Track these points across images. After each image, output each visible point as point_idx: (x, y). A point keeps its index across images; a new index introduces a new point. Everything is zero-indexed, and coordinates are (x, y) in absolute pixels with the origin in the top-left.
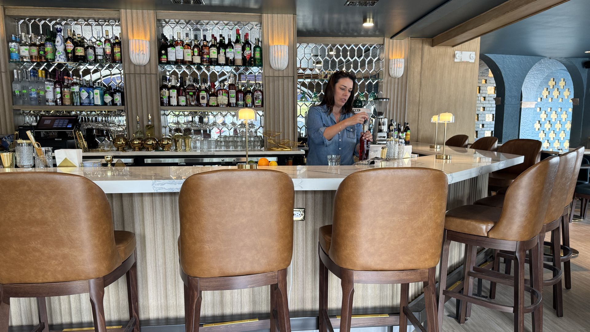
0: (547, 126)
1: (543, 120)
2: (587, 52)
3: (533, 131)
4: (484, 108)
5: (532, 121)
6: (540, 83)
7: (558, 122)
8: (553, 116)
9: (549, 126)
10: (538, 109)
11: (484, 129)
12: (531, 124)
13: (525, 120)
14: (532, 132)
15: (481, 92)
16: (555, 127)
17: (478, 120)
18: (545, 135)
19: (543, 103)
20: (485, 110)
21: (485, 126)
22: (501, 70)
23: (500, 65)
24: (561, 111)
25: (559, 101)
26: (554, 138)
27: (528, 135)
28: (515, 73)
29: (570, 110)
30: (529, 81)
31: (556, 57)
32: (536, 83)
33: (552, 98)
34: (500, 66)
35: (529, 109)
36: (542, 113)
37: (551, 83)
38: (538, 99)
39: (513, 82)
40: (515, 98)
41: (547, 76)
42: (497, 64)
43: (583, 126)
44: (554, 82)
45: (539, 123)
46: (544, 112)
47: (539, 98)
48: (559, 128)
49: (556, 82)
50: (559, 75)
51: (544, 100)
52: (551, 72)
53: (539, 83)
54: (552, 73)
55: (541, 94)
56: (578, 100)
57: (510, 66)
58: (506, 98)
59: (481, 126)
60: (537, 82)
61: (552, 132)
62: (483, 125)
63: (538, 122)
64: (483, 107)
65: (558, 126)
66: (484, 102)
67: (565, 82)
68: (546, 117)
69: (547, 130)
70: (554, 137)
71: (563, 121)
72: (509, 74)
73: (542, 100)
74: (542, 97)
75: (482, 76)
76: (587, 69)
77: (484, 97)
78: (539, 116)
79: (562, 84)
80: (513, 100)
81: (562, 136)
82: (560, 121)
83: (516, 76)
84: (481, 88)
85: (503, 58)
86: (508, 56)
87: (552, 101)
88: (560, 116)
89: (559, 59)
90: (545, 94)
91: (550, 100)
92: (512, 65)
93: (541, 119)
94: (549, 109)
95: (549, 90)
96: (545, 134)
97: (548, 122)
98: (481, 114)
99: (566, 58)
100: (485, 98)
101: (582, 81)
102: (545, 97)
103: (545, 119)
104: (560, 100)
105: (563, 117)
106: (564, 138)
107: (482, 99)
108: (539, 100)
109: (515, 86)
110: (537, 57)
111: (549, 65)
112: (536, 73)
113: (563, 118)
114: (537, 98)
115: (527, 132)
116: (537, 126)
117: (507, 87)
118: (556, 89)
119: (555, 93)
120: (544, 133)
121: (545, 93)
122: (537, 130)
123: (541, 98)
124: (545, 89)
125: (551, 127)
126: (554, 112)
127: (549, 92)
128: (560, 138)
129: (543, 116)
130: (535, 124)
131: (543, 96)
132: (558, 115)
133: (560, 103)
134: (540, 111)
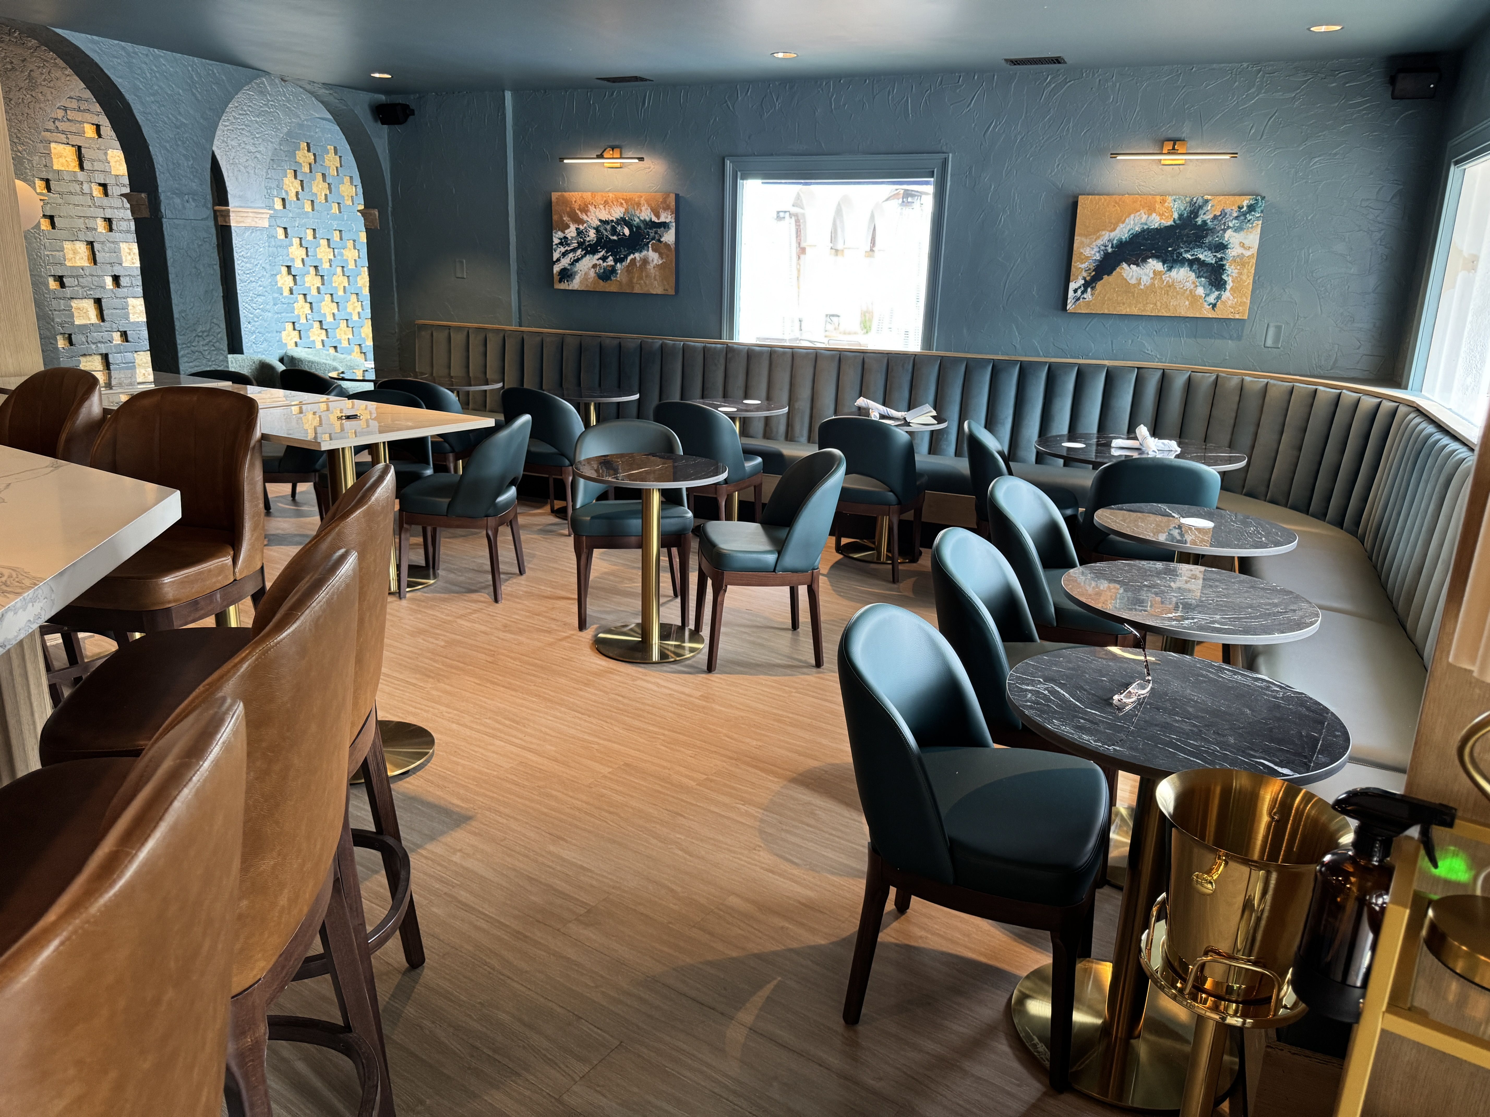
0: (311, 281)
1: (298, 264)
2: (377, 75)
3: (276, 295)
4: (109, 221)
5: (268, 267)
6: (273, 154)
7: (339, 270)
8: (323, 253)
9: (318, 282)
10: (280, 232)
11: (120, 292)
12: (268, 275)
13: (248, 265)
14: (274, 299)
15: (87, 165)
16: (334, 285)
17: (95, 263)
18: (311, 308)
19: (291, 215)
20: (114, 227)
21: (123, 281)
22: (129, 97)
23: (121, 77)
24: (341, 239)
25: (333, 211)
26: (334, 314)
27: (263, 310)
28: (180, 113)
29: (363, 237)
30: (240, 145)
31: (299, 79)
32: (259, 152)
33: (312, 201)
34: (120, 80)
35: (254, 229)
36: (291, 245)
37: (304, 157)
38: (273, 200)
39: (178, 145)
40: (194, 200)
41: (289, 133)
42: (106, 71)
43: (397, 287)
44: (311, 155)
45: (289, 272)
46: (296, 241)
47: (276, 199)
48: (344, 287)
49: (314, 155)
50: (320, 134)
51: (291, 205)
52: (298, 124)
53: (270, 154)
54: (301, 126)
55: (279, 187)
56: (377, 213)
57: (156, 88)
58: (162, 197)
59: (109, 281)
60: (262, 148)
61: (328, 298)
62: (116, 279)
63: (284, 270)
64: (105, 219)
65: (339, 281)
66: (106, 201)
67: (340, 157)
68: (304, 257)
69: (314, 292)
70: (335, 311)
71: (350, 267)
72: (157, 114)
73: (287, 206)
74: (284, 195)
75: (79, 110)
76: (386, 126)
77: (100, 184)
78: (285, 252)
79: (331, 161)
80: (188, 205)
81: (354, 310)
82: (343, 267)
83: (183, 123)
84: (83, 150)
85: (128, 54)
86: (142, 49)
87: (313, 210)
88: (342, 255)
89: (308, 87)
90: (292, 188)
91: (308, 208)
92: (161, 84)
93: (293, 260)
94: (310, 232)
95: (300, 177)
96: (311, 303)
97: (312, 271)
98: (103, 243)
99: (325, 85)
100: (104, 186)
101: (379, 161)
102: (292, 196)
103: (303, 260)
104: (335, 208)
105: (350, 256)
106: (359, 313)
107: (97, 191)
108: (278, 205)
109: (186, 158)
110: (240, 68)
111: (289, 101)
112: (257, 122)
113: (350, 259)
114: (270, 197)
115: (260, 299)
116: (285, 281)
117: (161, 159)
118: (319, 176)
119: (319, 188)
120: (306, 301)
121: (291, 185)
122: (286, 292)
123: (283, 200)
124: (290, 174)
125: (323, 284)
126: (324, 242)
127: (302, 181)
128: (351, 314)
129: (296, 253)
130: (278, 277)
131: (287, 192)
132: (336, 250)
133: (334, 217)
134: (286, 237)
